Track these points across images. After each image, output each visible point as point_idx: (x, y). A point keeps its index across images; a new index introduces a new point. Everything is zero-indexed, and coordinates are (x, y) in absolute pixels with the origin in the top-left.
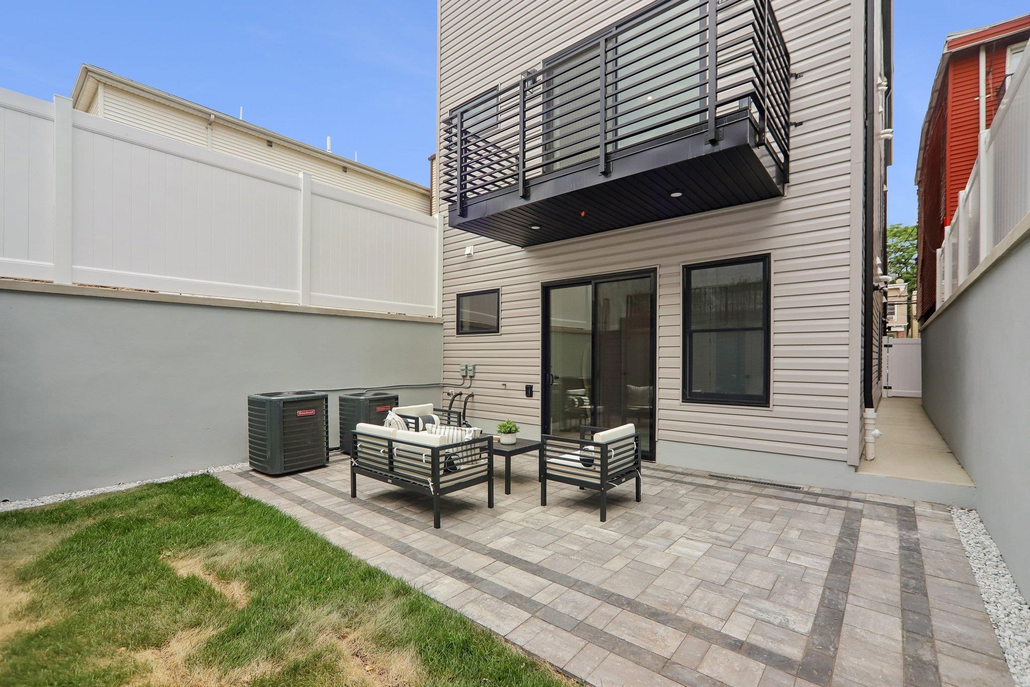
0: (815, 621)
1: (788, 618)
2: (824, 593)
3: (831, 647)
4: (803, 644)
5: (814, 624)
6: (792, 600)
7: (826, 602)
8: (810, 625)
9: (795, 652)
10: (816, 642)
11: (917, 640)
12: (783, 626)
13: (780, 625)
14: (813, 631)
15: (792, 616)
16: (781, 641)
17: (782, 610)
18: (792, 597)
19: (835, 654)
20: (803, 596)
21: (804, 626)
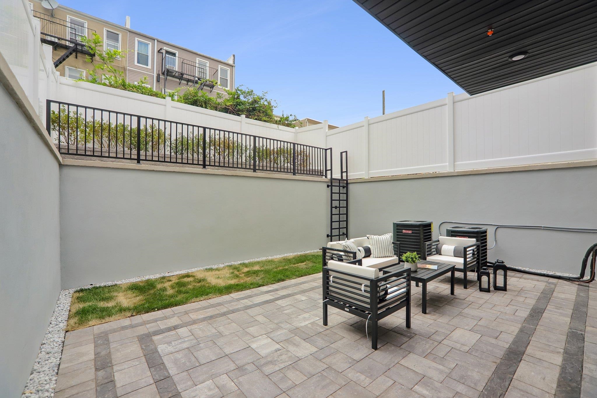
0: (159, 353)
1: (170, 347)
2: (169, 373)
3: (144, 347)
4: (156, 342)
5: (158, 352)
6: (179, 356)
7: (162, 367)
8: (159, 350)
9: (155, 338)
10: (152, 345)
11: (106, 378)
12: (169, 343)
13: (170, 342)
14: (156, 348)
15: (170, 349)
16: (164, 338)
17: (176, 348)
18: (180, 357)
19: (141, 346)
20: (176, 362)
21: (162, 348)
